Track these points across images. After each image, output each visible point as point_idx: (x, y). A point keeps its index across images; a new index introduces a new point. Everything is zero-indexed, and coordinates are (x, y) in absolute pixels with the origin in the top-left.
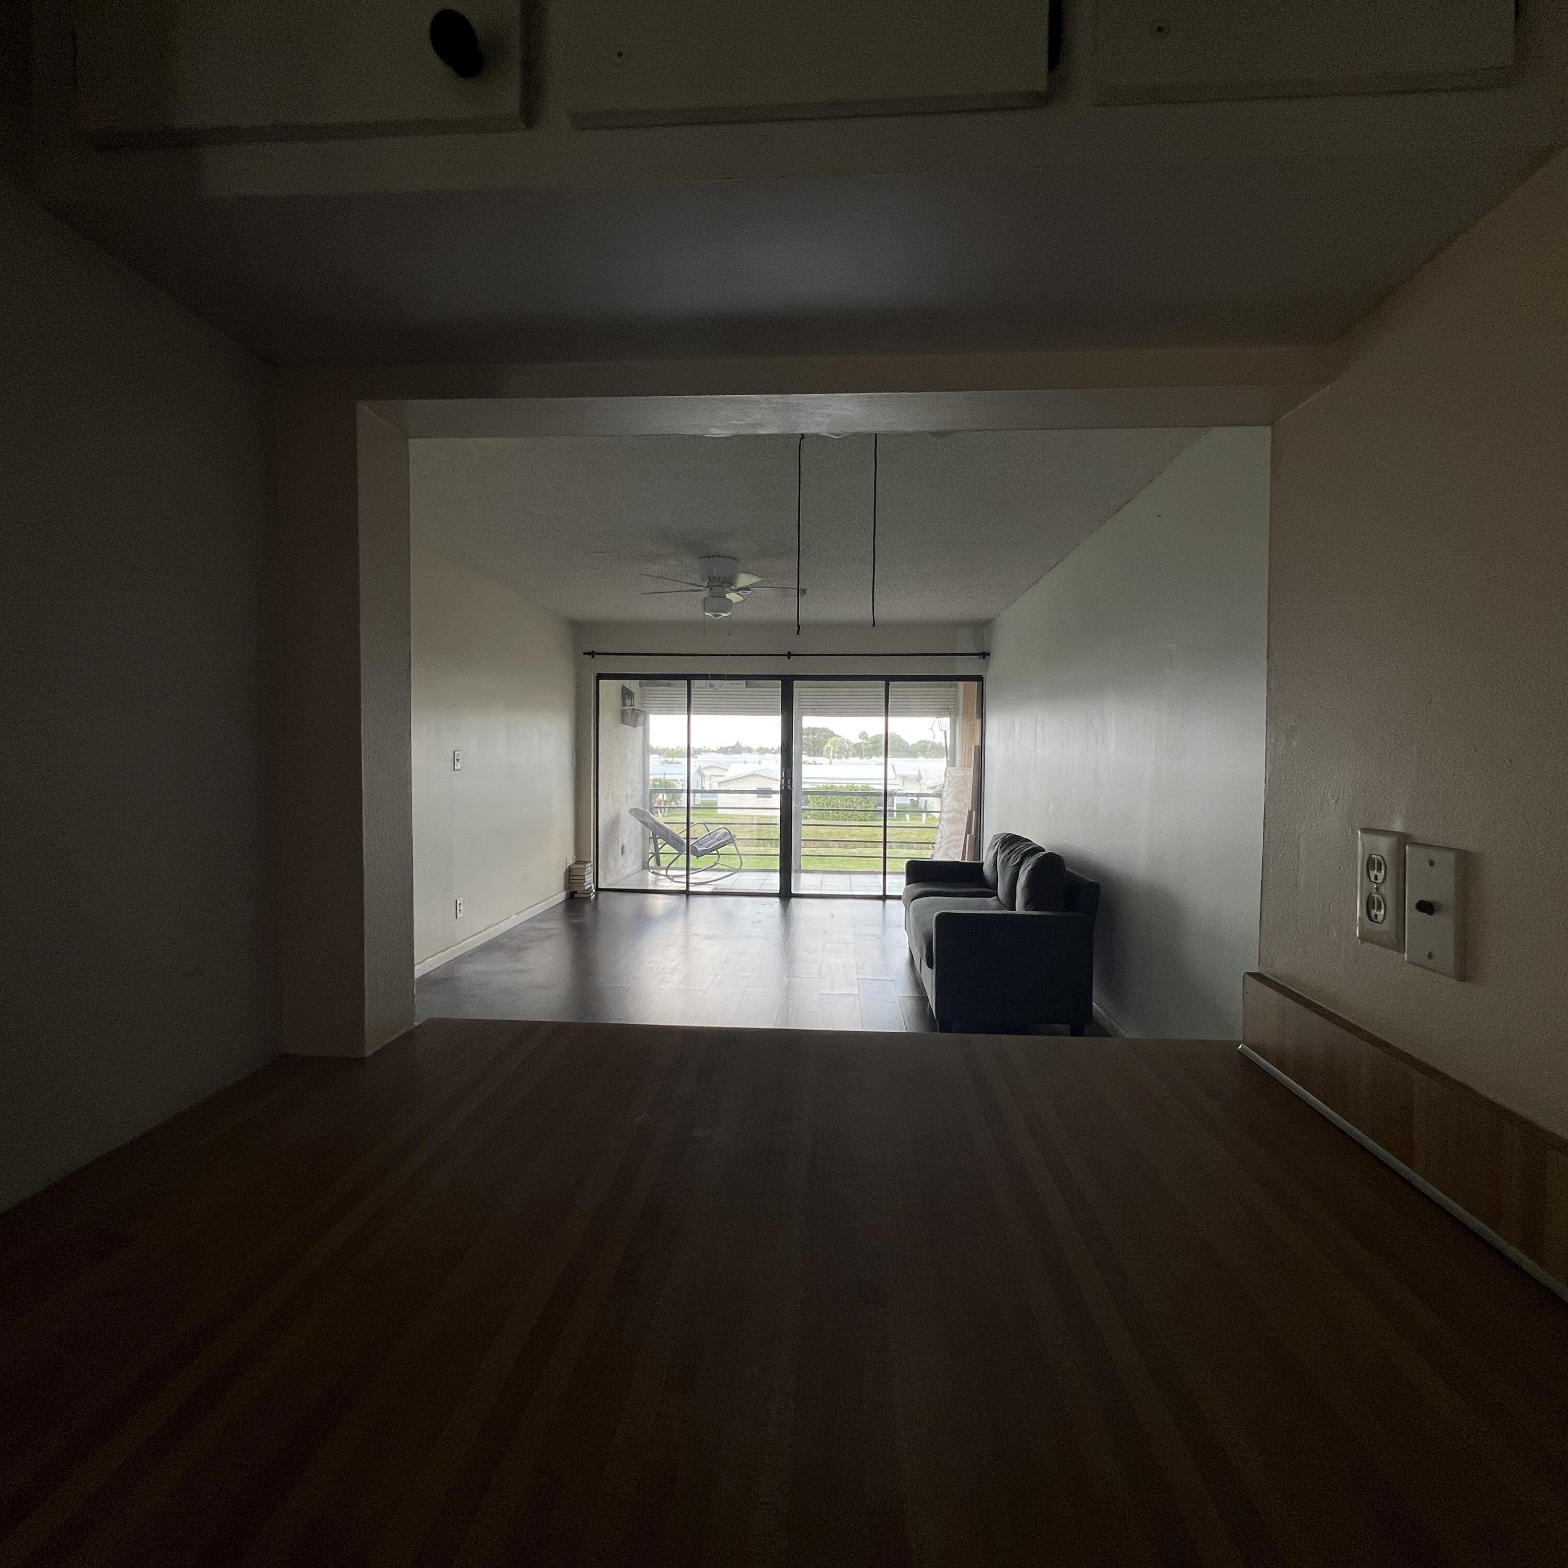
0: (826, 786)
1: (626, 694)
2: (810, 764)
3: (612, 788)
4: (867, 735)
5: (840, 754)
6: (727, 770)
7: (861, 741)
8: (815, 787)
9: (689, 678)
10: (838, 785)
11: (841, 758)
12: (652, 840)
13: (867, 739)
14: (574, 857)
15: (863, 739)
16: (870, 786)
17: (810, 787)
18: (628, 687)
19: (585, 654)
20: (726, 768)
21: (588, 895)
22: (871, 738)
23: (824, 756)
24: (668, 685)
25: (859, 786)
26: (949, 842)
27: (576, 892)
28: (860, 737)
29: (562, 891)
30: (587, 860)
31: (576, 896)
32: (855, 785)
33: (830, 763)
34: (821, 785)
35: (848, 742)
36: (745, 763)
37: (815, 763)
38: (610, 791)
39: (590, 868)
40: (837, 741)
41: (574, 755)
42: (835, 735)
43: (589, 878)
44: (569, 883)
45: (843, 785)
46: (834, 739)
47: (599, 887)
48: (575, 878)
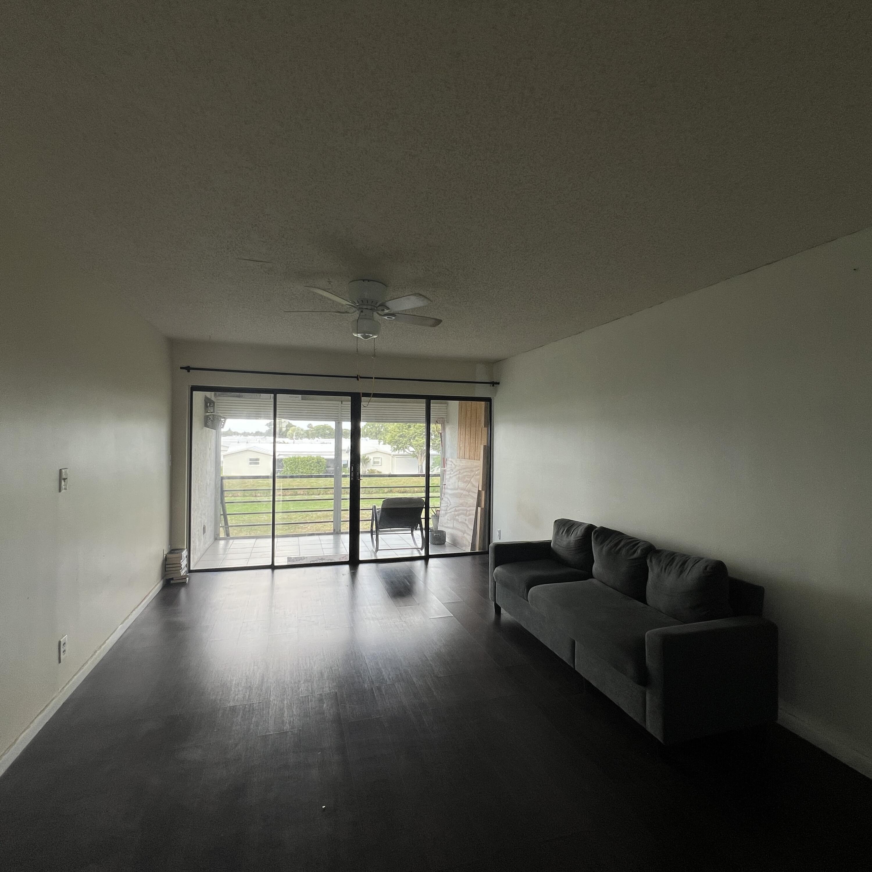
0: (295, 457)
1: (208, 403)
2: (280, 443)
3: (198, 480)
4: (312, 426)
5: (297, 437)
6: (228, 447)
7: (309, 429)
8: (288, 457)
9: (275, 392)
10: (302, 456)
11: (298, 439)
12: (222, 517)
13: (312, 428)
14: (169, 546)
15: (310, 428)
16: (322, 456)
17: (285, 457)
18: (209, 397)
19: (181, 368)
20: (227, 446)
21: (183, 581)
22: (315, 427)
23: (288, 437)
24: (239, 397)
25: (315, 456)
26: (456, 511)
27: (172, 579)
28: (308, 426)
29: (160, 581)
30: (183, 548)
31: (172, 582)
32: (312, 456)
33: (294, 443)
34: (291, 456)
35: (302, 430)
36: (238, 443)
37: (284, 443)
38: (197, 484)
39: (185, 553)
40: (295, 429)
41: (170, 456)
42: (293, 426)
43: (184, 563)
44: (166, 571)
45: (305, 456)
46: (294, 427)
47: (191, 569)
48: (171, 566)
